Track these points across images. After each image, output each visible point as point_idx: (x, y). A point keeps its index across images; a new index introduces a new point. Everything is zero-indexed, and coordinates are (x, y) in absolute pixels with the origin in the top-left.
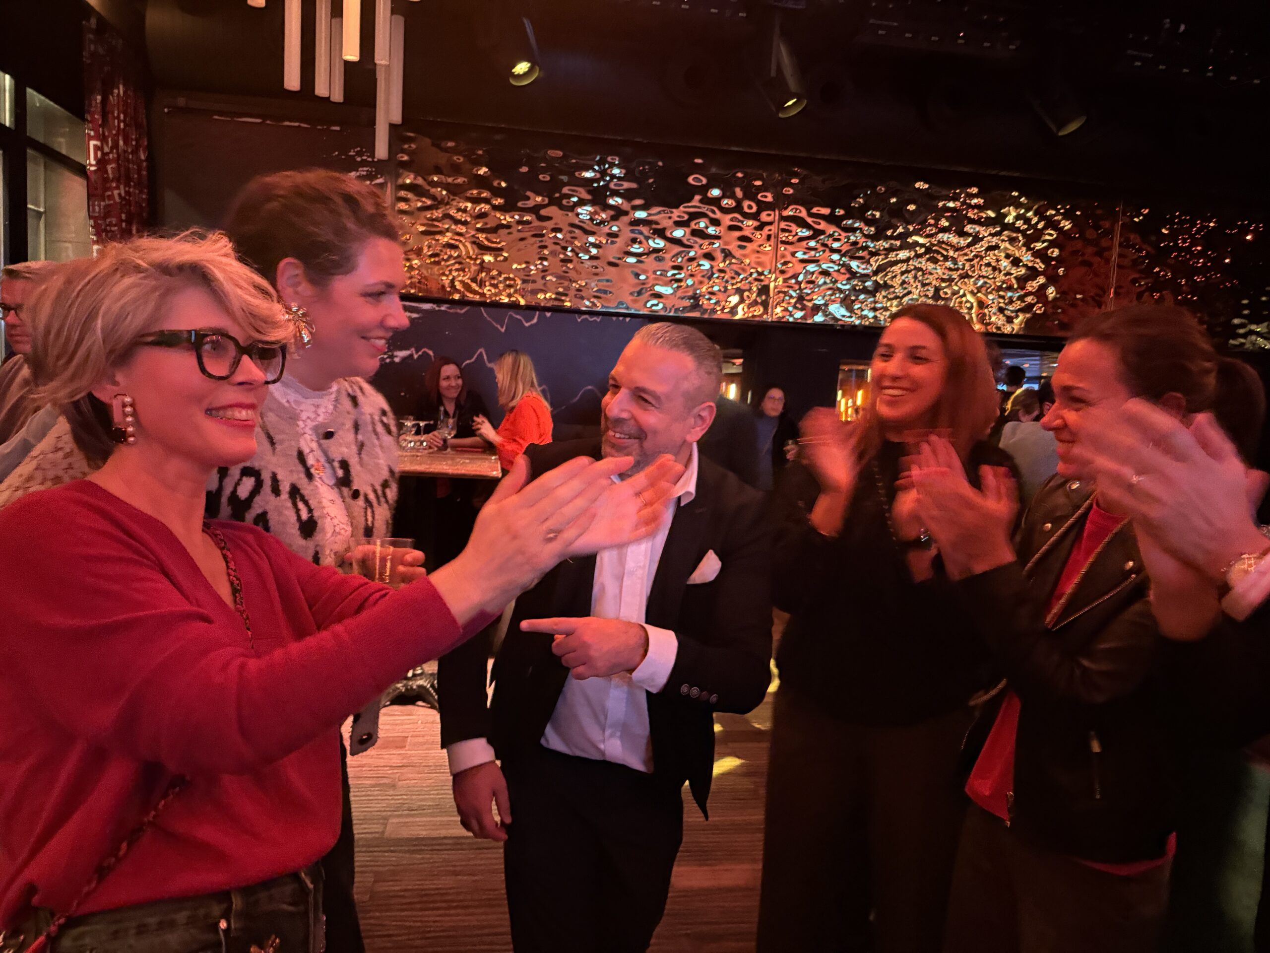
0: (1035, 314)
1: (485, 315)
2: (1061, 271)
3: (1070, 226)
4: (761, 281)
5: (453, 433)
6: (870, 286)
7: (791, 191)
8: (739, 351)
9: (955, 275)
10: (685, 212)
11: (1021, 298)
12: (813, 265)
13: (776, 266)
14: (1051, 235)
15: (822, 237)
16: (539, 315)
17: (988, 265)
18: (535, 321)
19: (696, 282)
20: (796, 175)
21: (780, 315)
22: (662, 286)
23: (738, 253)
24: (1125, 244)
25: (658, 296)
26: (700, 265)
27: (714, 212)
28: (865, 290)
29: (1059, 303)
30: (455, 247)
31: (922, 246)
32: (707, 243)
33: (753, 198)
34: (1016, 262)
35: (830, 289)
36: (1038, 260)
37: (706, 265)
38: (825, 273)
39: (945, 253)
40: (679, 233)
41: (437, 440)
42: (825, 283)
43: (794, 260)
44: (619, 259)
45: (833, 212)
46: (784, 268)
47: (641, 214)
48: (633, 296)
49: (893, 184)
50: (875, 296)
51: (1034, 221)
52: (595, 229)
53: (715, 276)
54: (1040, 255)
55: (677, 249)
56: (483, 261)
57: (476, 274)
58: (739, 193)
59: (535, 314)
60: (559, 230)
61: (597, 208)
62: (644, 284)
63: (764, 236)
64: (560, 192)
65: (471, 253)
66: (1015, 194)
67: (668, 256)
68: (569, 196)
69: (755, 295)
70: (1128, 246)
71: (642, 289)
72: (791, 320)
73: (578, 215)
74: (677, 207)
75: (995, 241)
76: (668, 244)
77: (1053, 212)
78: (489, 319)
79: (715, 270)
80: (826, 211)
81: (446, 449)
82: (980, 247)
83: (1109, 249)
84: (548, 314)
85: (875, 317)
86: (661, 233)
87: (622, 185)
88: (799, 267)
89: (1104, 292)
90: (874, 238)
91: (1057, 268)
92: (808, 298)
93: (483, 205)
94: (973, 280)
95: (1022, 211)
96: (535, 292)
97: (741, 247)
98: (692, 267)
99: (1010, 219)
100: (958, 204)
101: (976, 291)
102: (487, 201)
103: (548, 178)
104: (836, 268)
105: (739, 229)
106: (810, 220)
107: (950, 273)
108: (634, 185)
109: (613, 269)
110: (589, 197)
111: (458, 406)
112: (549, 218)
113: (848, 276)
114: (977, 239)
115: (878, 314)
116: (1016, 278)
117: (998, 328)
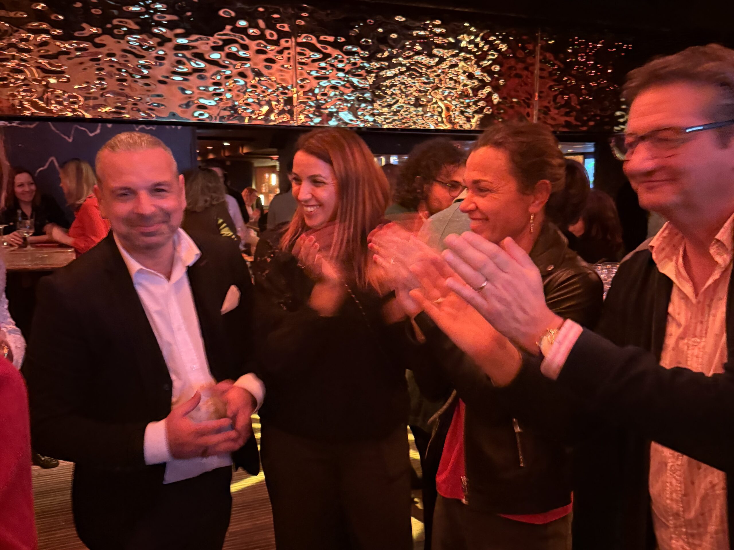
0: (486, 115)
1: (53, 128)
2: (501, 82)
3: (506, 48)
4: (285, 94)
5: (32, 232)
6: (368, 97)
7: (303, 23)
8: (275, 150)
9: (428, 87)
10: (220, 39)
11: (475, 103)
12: (325, 81)
13: (296, 81)
14: (493, 55)
15: (329, 59)
16: (102, 126)
17: (451, 79)
18: (98, 131)
19: (234, 96)
20: (305, 10)
21: (304, 120)
22: (206, 99)
23: (265, 71)
24: (544, 61)
25: (202, 107)
26: (235, 82)
27: (243, 39)
28: (365, 101)
29: (502, 106)
30: (21, 72)
31: (404, 65)
32: (240, 64)
33: (274, 28)
34: (471, 76)
35: (340, 99)
36: (486, 74)
37: (241, 82)
38: (334, 87)
39: (420, 71)
40: (215, 56)
41: (18, 238)
42: (335, 95)
43: (310, 77)
44: (167, 77)
45: (336, 40)
46: (302, 83)
47: (183, 41)
48: (182, 108)
49: (379, 17)
50: (373, 105)
51: (481, 45)
52: (144, 53)
53: (249, 90)
54: (487, 70)
55: (216, 69)
56: (48, 82)
57: (42, 94)
58: (261, 23)
59: (97, 126)
60: (112, 55)
61: (145, 36)
62: (190, 98)
63: (285, 58)
64: (111, 23)
65: (37, 76)
66: (466, 24)
67: (208, 75)
68: (119, 27)
69: (282, 105)
70: (546, 62)
71: (189, 102)
72: (312, 124)
73: (128, 42)
74: (212, 35)
75: (454, 60)
76: (208, 65)
77: (494, 38)
78: (57, 132)
79: (248, 85)
80: (331, 39)
81: (26, 247)
82: (444, 65)
83: (533, 65)
84: (110, 126)
85: (374, 121)
86: (200, 56)
87: (165, 17)
88: (315, 82)
89: (531, 97)
90: (369, 60)
91: (498, 79)
92: (323, 107)
93: (44, 35)
94: (440, 90)
95: (472, 37)
96: (96, 107)
97: (267, 67)
98: (229, 84)
99: (463, 44)
100: (427, 33)
101: (443, 99)
102: (46, 32)
103: (100, 12)
104: (343, 83)
105: (264, 52)
106: (319, 46)
107: (425, 86)
108: (175, 18)
109: (163, 86)
110: (136, 27)
111: (35, 209)
112: (103, 45)
113: (352, 89)
114: (442, 60)
115: (376, 118)
116: (471, 88)
117: (461, 126)
